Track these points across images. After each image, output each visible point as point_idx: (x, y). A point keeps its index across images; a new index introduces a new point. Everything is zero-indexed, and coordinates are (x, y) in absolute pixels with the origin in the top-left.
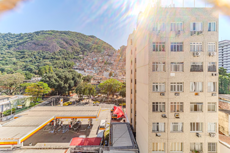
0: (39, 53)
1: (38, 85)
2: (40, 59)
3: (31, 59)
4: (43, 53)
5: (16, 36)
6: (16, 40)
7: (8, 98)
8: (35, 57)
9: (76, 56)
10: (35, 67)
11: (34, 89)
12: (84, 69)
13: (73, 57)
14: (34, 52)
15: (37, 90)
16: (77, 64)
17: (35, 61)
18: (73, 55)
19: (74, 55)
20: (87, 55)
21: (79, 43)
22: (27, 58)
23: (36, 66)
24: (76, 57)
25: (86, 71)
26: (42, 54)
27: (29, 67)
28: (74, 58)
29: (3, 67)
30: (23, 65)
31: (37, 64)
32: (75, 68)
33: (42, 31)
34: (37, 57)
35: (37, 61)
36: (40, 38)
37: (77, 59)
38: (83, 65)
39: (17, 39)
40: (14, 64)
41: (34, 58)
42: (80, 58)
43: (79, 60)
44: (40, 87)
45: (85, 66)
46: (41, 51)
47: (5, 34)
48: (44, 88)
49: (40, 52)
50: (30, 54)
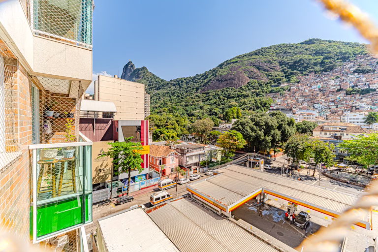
0: (223, 92)
1: (231, 135)
2: (224, 100)
3: (215, 101)
4: (227, 91)
5: (202, 77)
6: (202, 80)
7: (203, 147)
8: (219, 98)
9: (275, 86)
10: (220, 110)
11: (227, 140)
12: (291, 110)
13: (270, 90)
14: (218, 92)
15: (231, 141)
16: (278, 101)
17: (219, 102)
18: (269, 87)
19: (271, 86)
20: (298, 82)
21: (280, 62)
22: (211, 99)
23: (220, 109)
24: (274, 88)
25: (297, 113)
26: (226, 93)
27: (213, 111)
28: (271, 92)
29: (194, 112)
30: (208, 109)
31: (221, 106)
32: (275, 108)
33: (226, 62)
34: (221, 97)
35: (221, 102)
36: (224, 72)
37: (277, 92)
38: (289, 101)
39: (203, 79)
40: (201, 108)
41: (218, 100)
42: (283, 89)
43: (280, 94)
44: (235, 138)
45: (294, 104)
46: (225, 89)
47: (194, 77)
48: (238, 139)
49: (224, 90)
50: (214, 94)
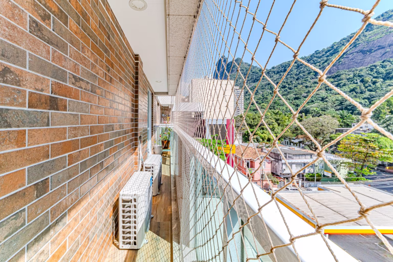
0: (372, 70)
1: (365, 141)
2: (374, 83)
3: (352, 86)
4: (383, 67)
5: (326, 52)
6: (325, 58)
7: (311, 155)
8: (362, 81)
10: (363, 101)
11: (356, 148)
14: (361, 70)
15: (364, 150)
17: (363, 88)
22: (345, 85)
23: (364, 99)
26: (382, 70)
27: (347, 103)
29: (308, 106)
30: (337, 100)
31: (367, 94)
34: (369, 79)
35: (366, 87)
39: (328, 56)
40: (323, 99)
41: (359, 84)
44: (372, 145)
46: (378, 63)
47: (311, 56)
48: (380, 148)
49: (375, 66)
50: (352, 76)
